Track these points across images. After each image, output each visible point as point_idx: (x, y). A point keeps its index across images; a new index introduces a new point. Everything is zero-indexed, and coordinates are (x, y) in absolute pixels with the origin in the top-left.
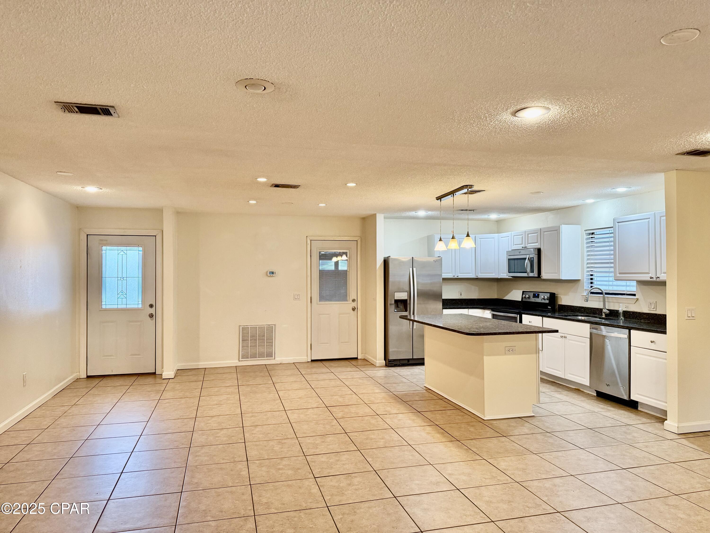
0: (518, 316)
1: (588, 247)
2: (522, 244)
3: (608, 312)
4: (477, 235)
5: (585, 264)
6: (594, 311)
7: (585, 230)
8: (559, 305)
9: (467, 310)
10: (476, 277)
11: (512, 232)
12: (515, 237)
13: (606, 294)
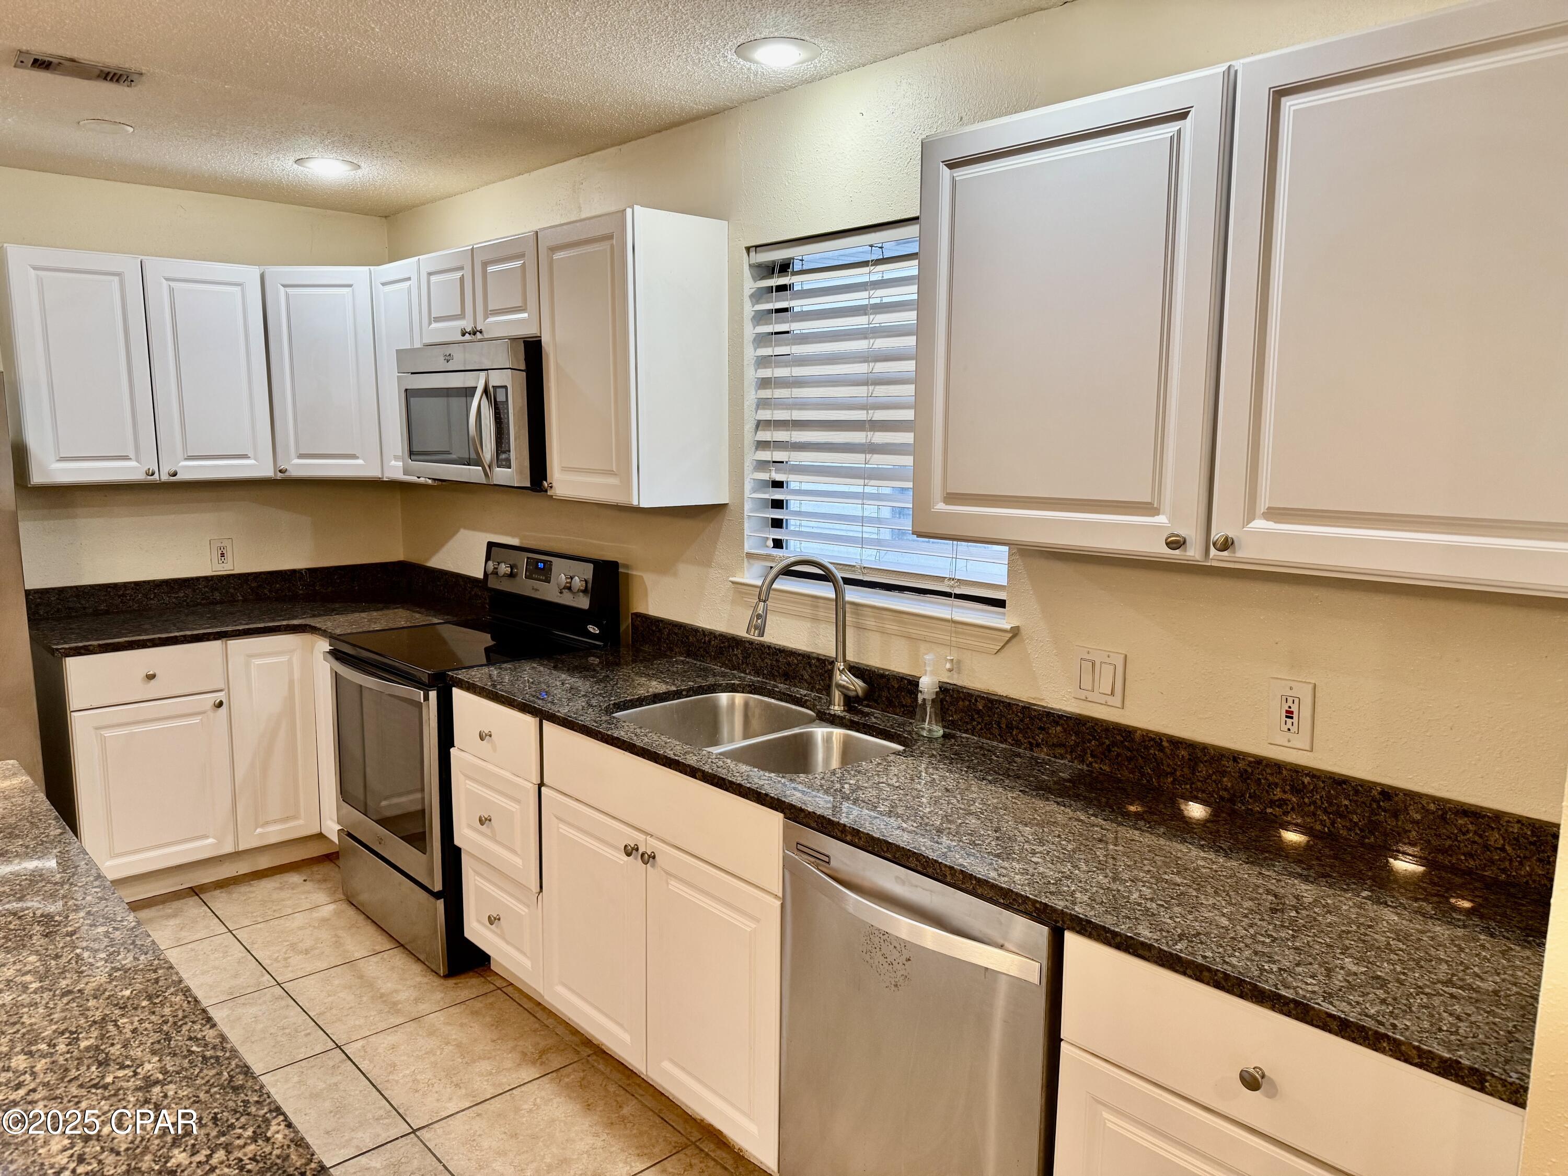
0: (433, 695)
1: (762, 340)
2: (462, 316)
3: (857, 685)
4: (271, 270)
5: (749, 426)
6: (789, 664)
7: (748, 249)
8: (637, 615)
9: (216, 645)
10: (280, 476)
11: (421, 257)
12: (433, 279)
13: (847, 581)
